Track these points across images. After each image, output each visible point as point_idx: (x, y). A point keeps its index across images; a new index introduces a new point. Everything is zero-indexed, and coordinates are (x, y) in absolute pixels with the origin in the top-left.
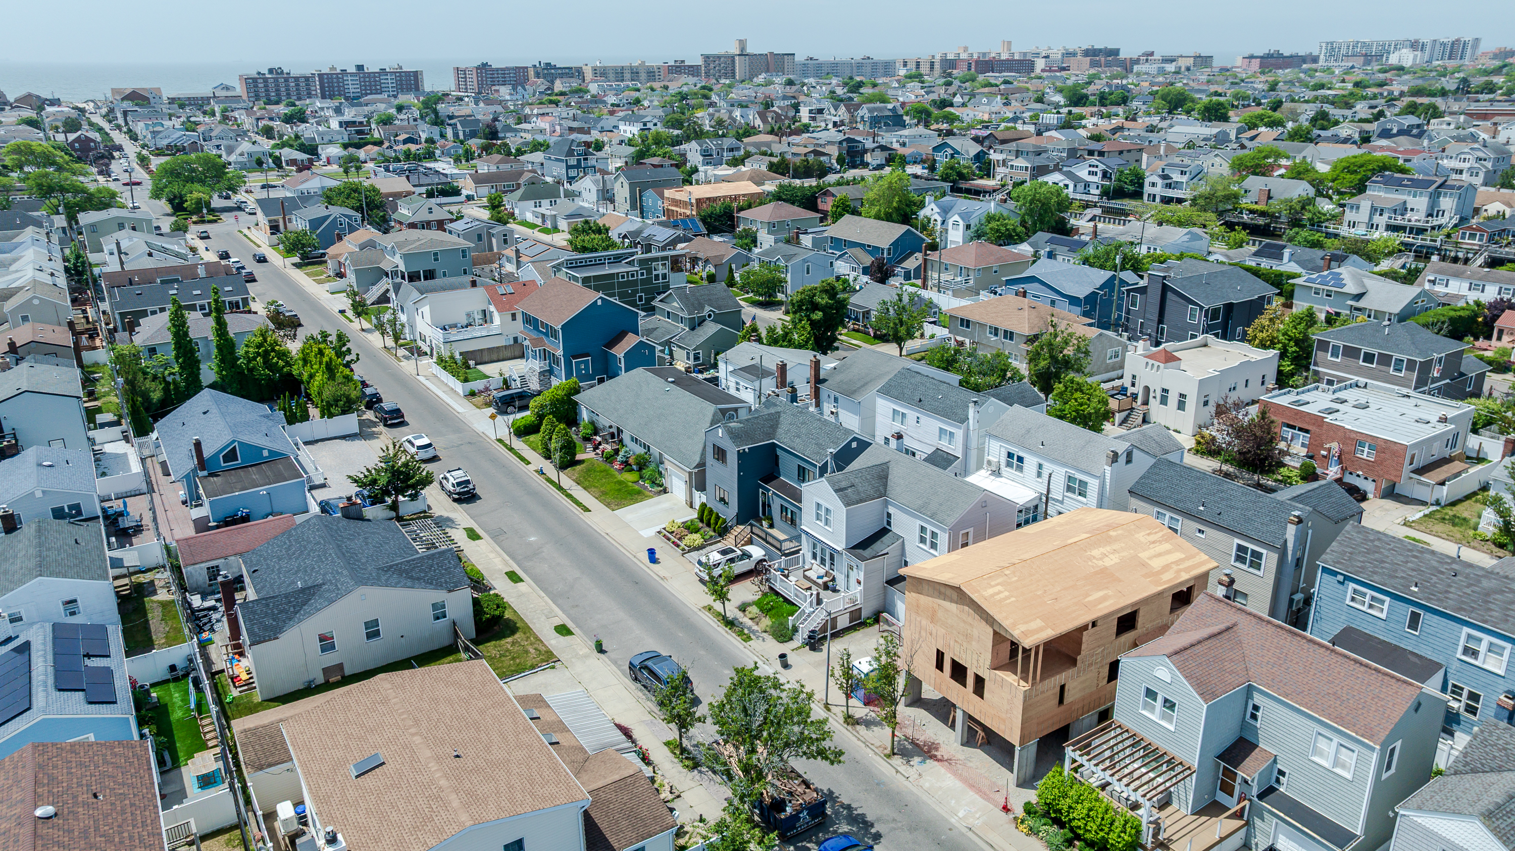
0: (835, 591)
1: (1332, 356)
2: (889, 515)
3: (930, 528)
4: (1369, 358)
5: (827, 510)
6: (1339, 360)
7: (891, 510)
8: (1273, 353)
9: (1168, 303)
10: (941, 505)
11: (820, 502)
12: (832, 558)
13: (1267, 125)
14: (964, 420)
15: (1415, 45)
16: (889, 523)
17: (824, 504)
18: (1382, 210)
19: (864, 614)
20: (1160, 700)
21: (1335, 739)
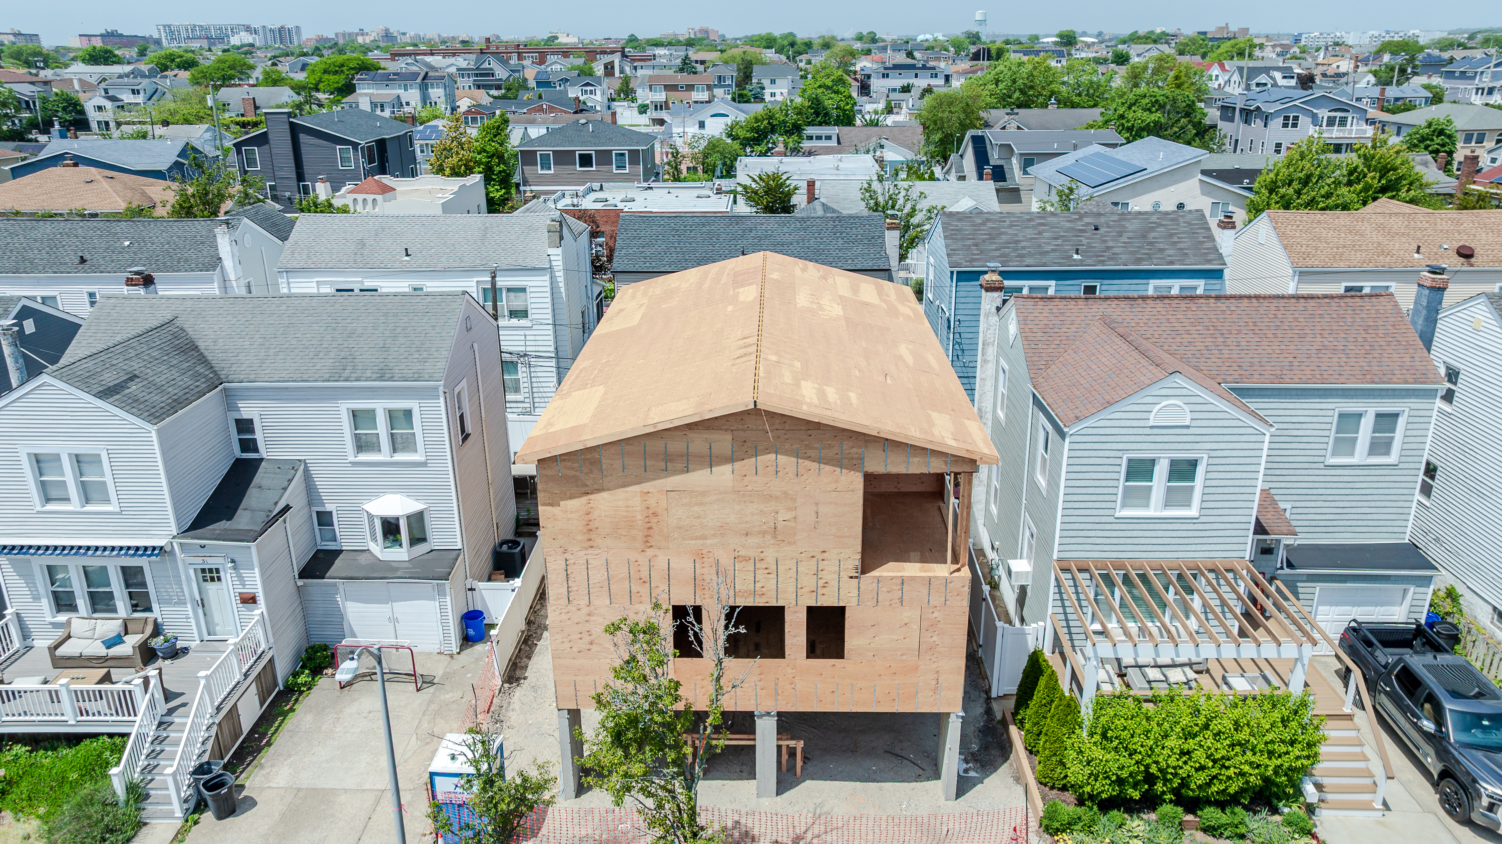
0: (175, 653)
1: (542, 168)
2: (245, 426)
3: (380, 406)
4: (586, 160)
5: (78, 459)
6: (552, 172)
7: (248, 410)
8: (476, 178)
9: (304, 150)
10: (385, 348)
11: (45, 447)
12: (131, 576)
13: (179, 67)
14: (216, 262)
15: (248, 29)
16: (249, 445)
17: (64, 448)
18: (382, 106)
19: (282, 670)
20: (1161, 470)
21: (1370, 409)
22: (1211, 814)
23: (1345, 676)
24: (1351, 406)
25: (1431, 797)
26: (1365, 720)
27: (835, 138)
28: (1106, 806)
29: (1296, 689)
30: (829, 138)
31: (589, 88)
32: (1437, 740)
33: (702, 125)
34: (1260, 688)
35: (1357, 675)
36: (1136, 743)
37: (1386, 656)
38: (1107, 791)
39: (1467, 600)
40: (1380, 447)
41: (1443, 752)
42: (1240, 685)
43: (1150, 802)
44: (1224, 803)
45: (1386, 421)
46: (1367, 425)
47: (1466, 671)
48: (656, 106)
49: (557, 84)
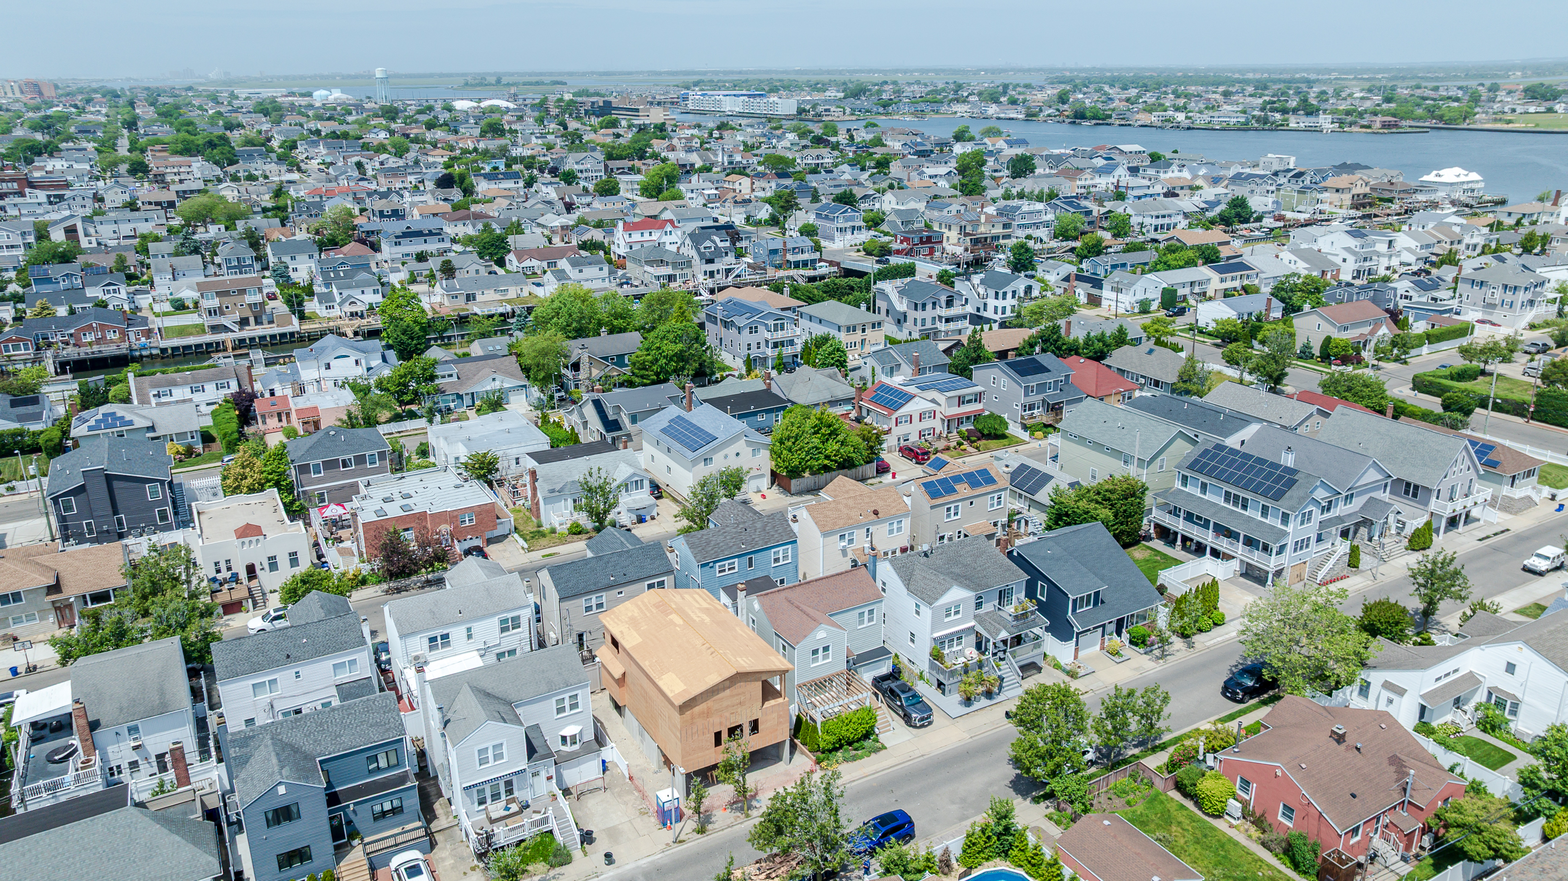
1: (315, 474)
3: (567, 696)
4: (346, 463)
6: (322, 475)
8: (274, 493)
9: (116, 492)
10: (560, 674)
20: (821, 651)
21: (866, 610)
22: (856, 745)
23: (876, 695)
24: (861, 610)
25: (903, 722)
26: (884, 707)
27: (455, 376)
28: (830, 751)
29: (868, 704)
30: (451, 376)
31: (111, 288)
32: (901, 706)
33: (328, 367)
34: (859, 707)
35: (880, 696)
36: (836, 731)
37: (886, 684)
38: (831, 747)
39: (901, 656)
40: (870, 620)
41: (903, 710)
42: (853, 707)
43: (841, 746)
44: (859, 740)
45: (871, 612)
46: (866, 614)
47: (904, 685)
48: (210, 312)
49: (61, 280)
